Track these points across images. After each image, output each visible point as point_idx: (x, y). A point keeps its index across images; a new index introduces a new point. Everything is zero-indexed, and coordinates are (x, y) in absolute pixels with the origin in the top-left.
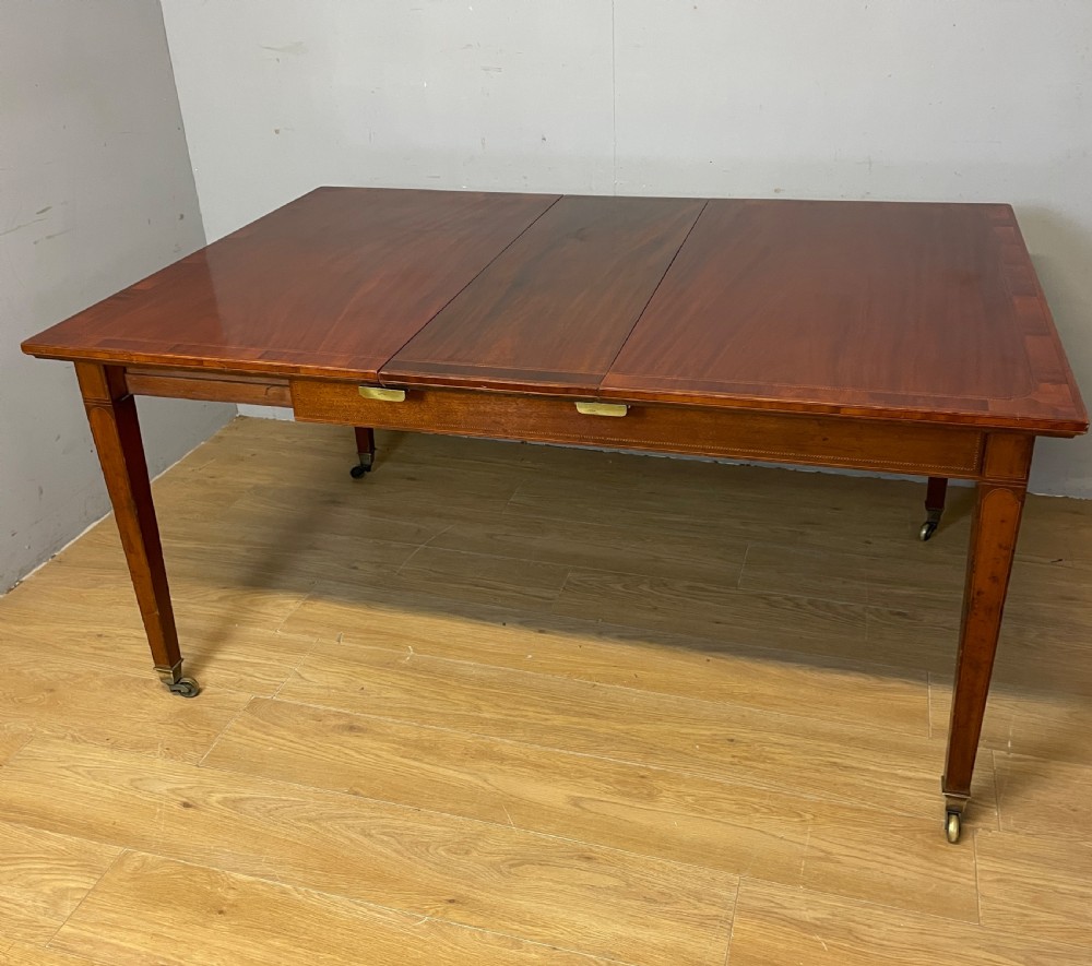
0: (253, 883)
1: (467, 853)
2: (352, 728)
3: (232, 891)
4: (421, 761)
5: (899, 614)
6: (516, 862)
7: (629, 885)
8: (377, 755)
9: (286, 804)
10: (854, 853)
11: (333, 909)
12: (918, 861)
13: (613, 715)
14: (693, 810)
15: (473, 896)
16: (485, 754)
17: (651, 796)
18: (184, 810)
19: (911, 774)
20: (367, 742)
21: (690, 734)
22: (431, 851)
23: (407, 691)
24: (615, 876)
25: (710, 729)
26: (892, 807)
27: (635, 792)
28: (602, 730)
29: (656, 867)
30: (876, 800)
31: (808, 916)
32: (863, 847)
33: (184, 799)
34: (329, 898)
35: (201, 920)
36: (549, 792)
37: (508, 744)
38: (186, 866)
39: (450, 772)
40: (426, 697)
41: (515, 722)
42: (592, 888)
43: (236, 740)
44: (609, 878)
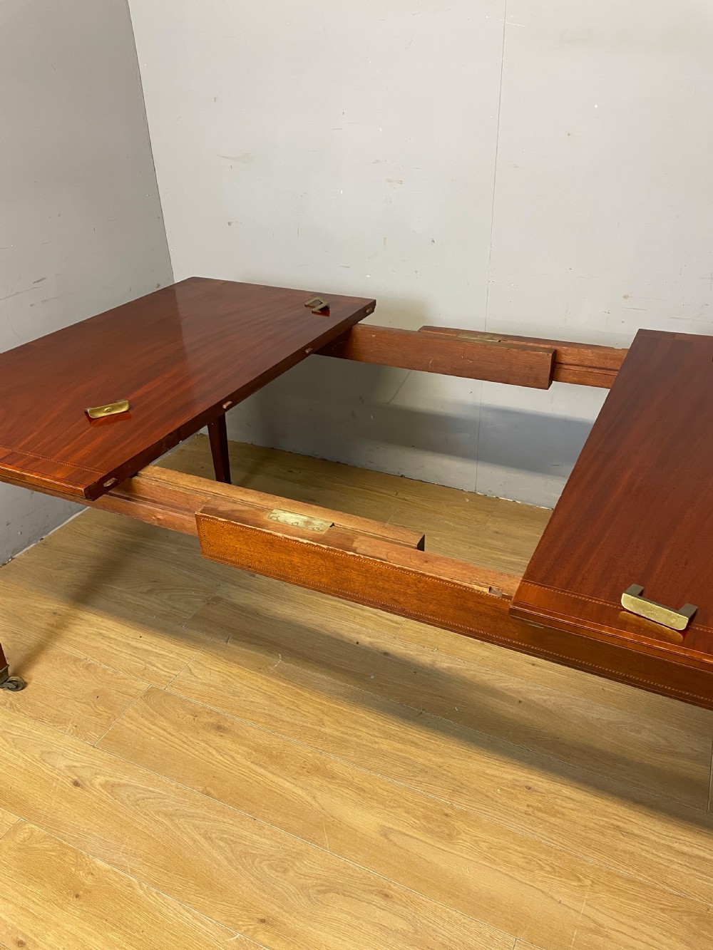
0: (108, 871)
1: (285, 871)
2: (219, 728)
3: (90, 876)
4: (265, 768)
6: (324, 888)
7: (416, 932)
8: (232, 757)
9: (152, 795)
10: (624, 929)
11: (164, 910)
13: (432, 747)
14: (485, 858)
15: (281, 918)
16: (320, 771)
17: (450, 837)
18: (73, 788)
19: (685, 849)
20: (227, 743)
21: (493, 776)
22: (256, 863)
23: (270, 698)
24: (406, 919)
25: (511, 774)
26: (663, 883)
27: (437, 830)
28: (421, 760)
29: (444, 915)
30: (650, 873)
32: (633, 923)
33: (76, 778)
34: (164, 899)
35: (60, 901)
36: (365, 820)
37: (337, 764)
38: (61, 844)
39: (287, 785)
40: (282, 705)
41: (348, 741)
42: (383, 928)
43: (129, 725)
44: (400, 921)
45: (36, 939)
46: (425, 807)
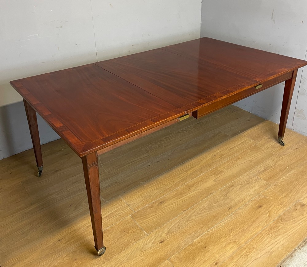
0: (200, 238)
1: (217, 201)
2: (161, 203)
3: (200, 243)
4: (183, 196)
5: (199, 123)
6: (225, 196)
7: (242, 185)
9: (178, 223)
10: (252, 158)
11: (219, 228)
12: (258, 153)
14: (229, 169)
15: (230, 205)
16: (190, 187)
17: (221, 172)
18: (162, 244)
19: (239, 143)
20: (169, 202)
22: (213, 206)
24: (239, 185)
25: (210, 157)
26: (245, 149)
27: (218, 173)
28: (197, 169)
30: (242, 150)
31: (263, 169)
33: (159, 242)
34: (215, 227)
35: (205, 252)
36: (209, 183)
37: (190, 182)
38: (184, 249)
39: (191, 194)
40: (162, 187)
41: (184, 178)
42: (239, 189)
43: (145, 224)
44: (239, 186)
45: (216, 260)
46: (212, 172)
